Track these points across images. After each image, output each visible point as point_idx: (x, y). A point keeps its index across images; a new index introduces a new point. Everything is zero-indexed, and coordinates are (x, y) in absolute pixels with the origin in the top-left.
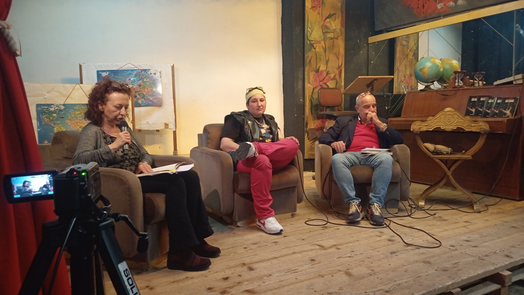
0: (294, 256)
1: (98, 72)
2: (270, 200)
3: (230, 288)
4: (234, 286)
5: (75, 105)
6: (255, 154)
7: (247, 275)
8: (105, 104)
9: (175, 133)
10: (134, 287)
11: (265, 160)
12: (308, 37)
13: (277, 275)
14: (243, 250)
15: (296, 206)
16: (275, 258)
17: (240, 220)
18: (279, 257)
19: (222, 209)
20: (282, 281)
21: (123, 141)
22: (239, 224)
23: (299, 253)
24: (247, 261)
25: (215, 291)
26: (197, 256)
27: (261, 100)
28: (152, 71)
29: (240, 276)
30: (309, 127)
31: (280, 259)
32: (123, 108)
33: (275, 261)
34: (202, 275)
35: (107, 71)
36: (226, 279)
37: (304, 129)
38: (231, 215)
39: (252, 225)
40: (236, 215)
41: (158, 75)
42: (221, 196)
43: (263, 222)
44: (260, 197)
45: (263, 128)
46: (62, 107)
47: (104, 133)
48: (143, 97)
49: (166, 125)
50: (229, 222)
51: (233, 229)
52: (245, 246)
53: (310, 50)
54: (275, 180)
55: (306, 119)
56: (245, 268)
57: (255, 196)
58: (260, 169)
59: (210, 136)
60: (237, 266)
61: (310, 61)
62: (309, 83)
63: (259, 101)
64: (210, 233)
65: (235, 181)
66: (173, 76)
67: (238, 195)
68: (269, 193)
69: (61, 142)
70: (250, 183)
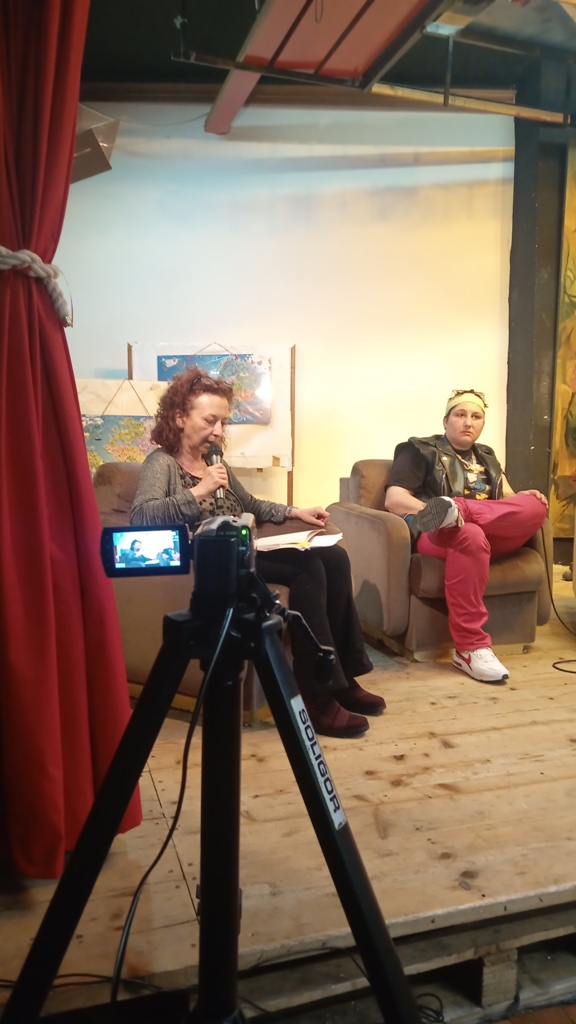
0: (536, 729)
1: (159, 358)
2: (482, 615)
3: (409, 776)
4: (415, 774)
5: (121, 418)
6: (457, 521)
7: (440, 756)
8: (188, 415)
9: (290, 474)
10: (315, 743)
11: (477, 534)
12: (567, 288)
13: (502, 761)
14: (428, 708)
15: (533, 630)
16: (495, 729)
17: (420, 647)
18: (503, 728)
19: (385, 624)
20: (512, 774)
21: (216, 483)
22: (417, 656)
23: (544, 723)
24: (439, 728)
25: (380, 779)
26: (343, 709)
27: (476, 416)
28: (255, 359)
29: (427, 755)
30: (559, 473)
31: (504, 731)
32: (219, 424)
33: (495, 735)
34: (353, 746)
35: (176, 356)
36: (400, 758)
37: (548, 477)
38: (401, 637)
39: (444, 661)
40: (413, 638)
41: (266, 364)
42: (384, 600)
43: (466, 656)
44: (462, 607)
45: (471, 471)
46: (100, 421)
47: (182, 469)
48: (238, 407)
49: (276, 460)
50: (396, 649)
51: (406, 665)
52: (433, 700)
53: (569, 315)
54: (495, 576)
55: (553, 454)
56: (435, 743)
57: (453, 605)
58: (466, 551)
59: (362, 483)
60: (419, 736)
61: (569, 337)
62: (564, 382)
63: (469, 415)
64: (366, 668)
65: (414, 573)
66: (293, 367)
67: (419, 601)
68: (481, 602)
69: (110, 483)
70: (442, 579)
